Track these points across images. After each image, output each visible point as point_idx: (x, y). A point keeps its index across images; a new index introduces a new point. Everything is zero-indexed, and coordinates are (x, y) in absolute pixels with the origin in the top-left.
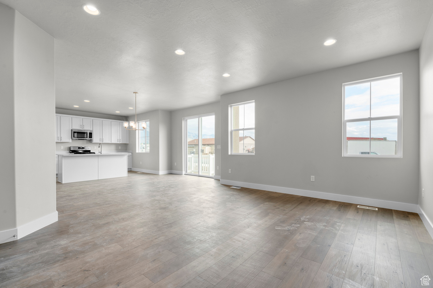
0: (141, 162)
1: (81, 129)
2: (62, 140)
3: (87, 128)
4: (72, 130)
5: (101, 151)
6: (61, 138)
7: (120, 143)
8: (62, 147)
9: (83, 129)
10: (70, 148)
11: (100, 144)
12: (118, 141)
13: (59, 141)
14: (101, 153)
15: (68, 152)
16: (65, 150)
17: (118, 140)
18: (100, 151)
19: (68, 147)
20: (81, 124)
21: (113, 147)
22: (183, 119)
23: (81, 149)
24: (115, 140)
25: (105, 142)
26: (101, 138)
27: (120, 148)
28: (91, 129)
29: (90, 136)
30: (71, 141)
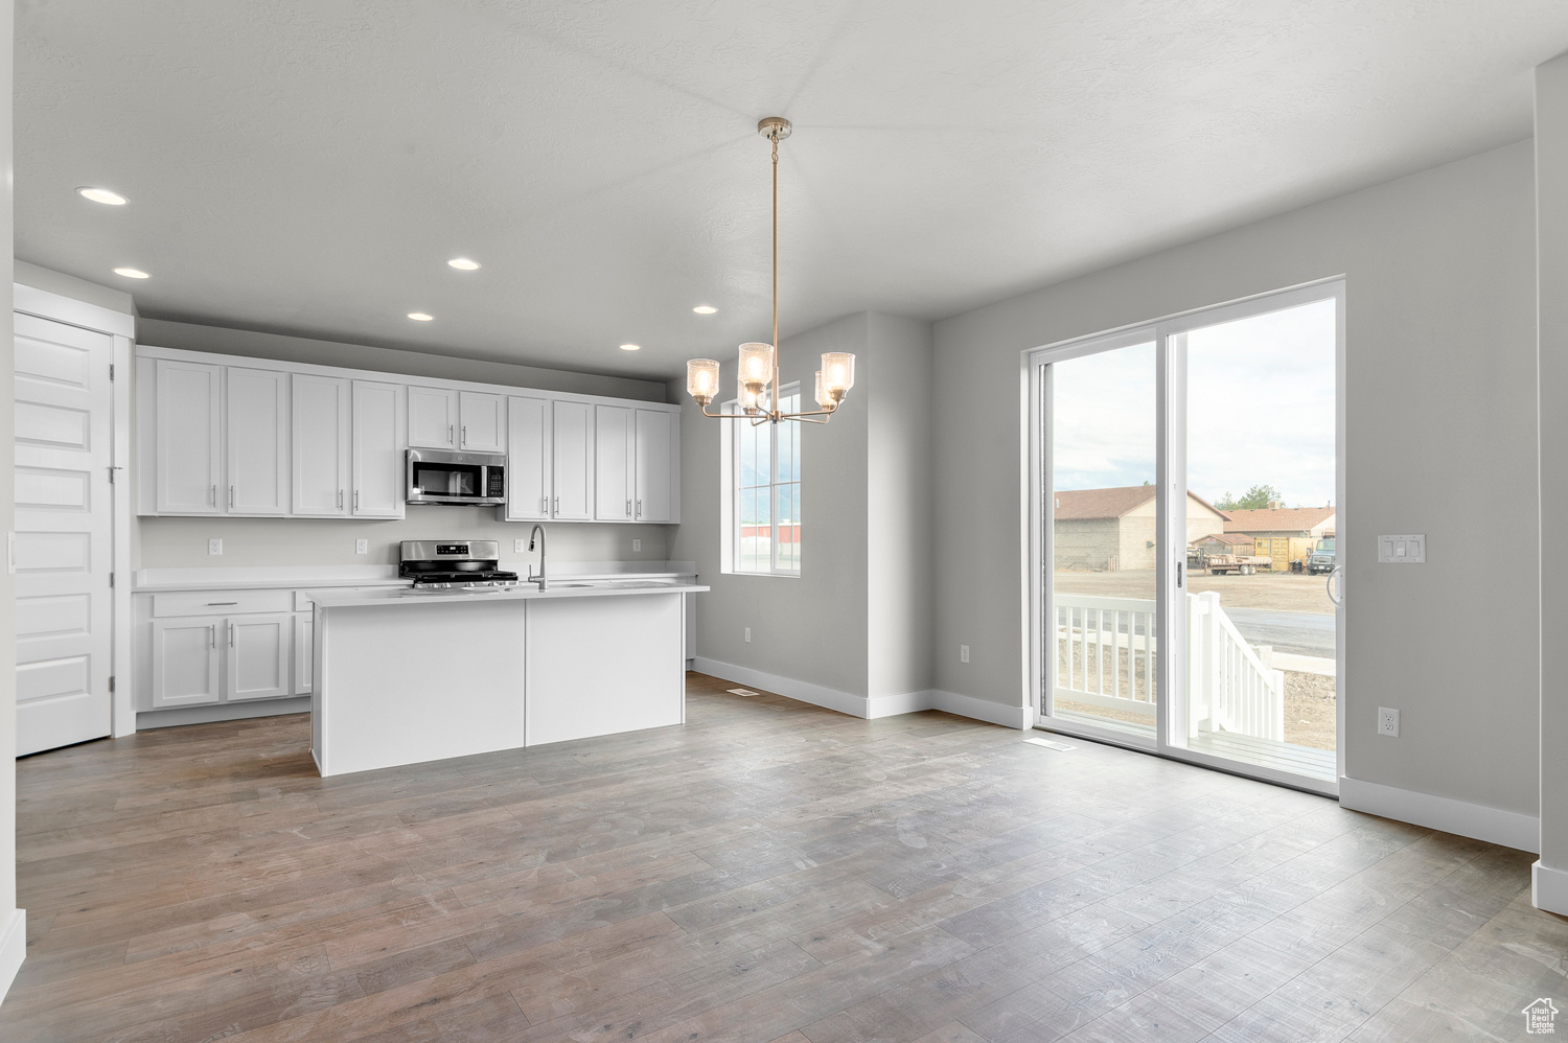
0: (748, 630)
1: (450, 447)
2: (360, 506)
3: (479, 443)
4: (406, 453)
5: (542, 574)
6: (354, 495)
7: (641, 519)
8: (365, 544)
9: (463, 448)
10: (399, 548)
11: (536, 527)
12: (628, 514)
13: (345, 514)
14: (542, 587)
15: (390, 573)
16: (377, 563)
17: (628, 503)
18: (536, 572)
19: (392, 547)
20: (453, 421)
21: (605, 545)
22: (1023, 360)
23: (453, 552)
24: (612, 510)
25: (566, 514)
26: (548, 493)
27: (637, 546)
28: (501, 449)
29: (495, 486)
30: (400, 511)
